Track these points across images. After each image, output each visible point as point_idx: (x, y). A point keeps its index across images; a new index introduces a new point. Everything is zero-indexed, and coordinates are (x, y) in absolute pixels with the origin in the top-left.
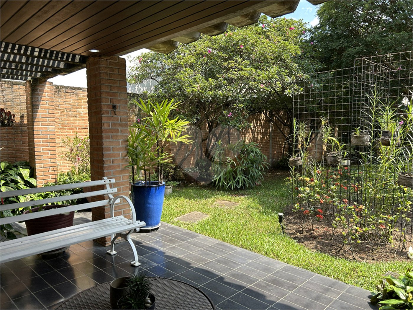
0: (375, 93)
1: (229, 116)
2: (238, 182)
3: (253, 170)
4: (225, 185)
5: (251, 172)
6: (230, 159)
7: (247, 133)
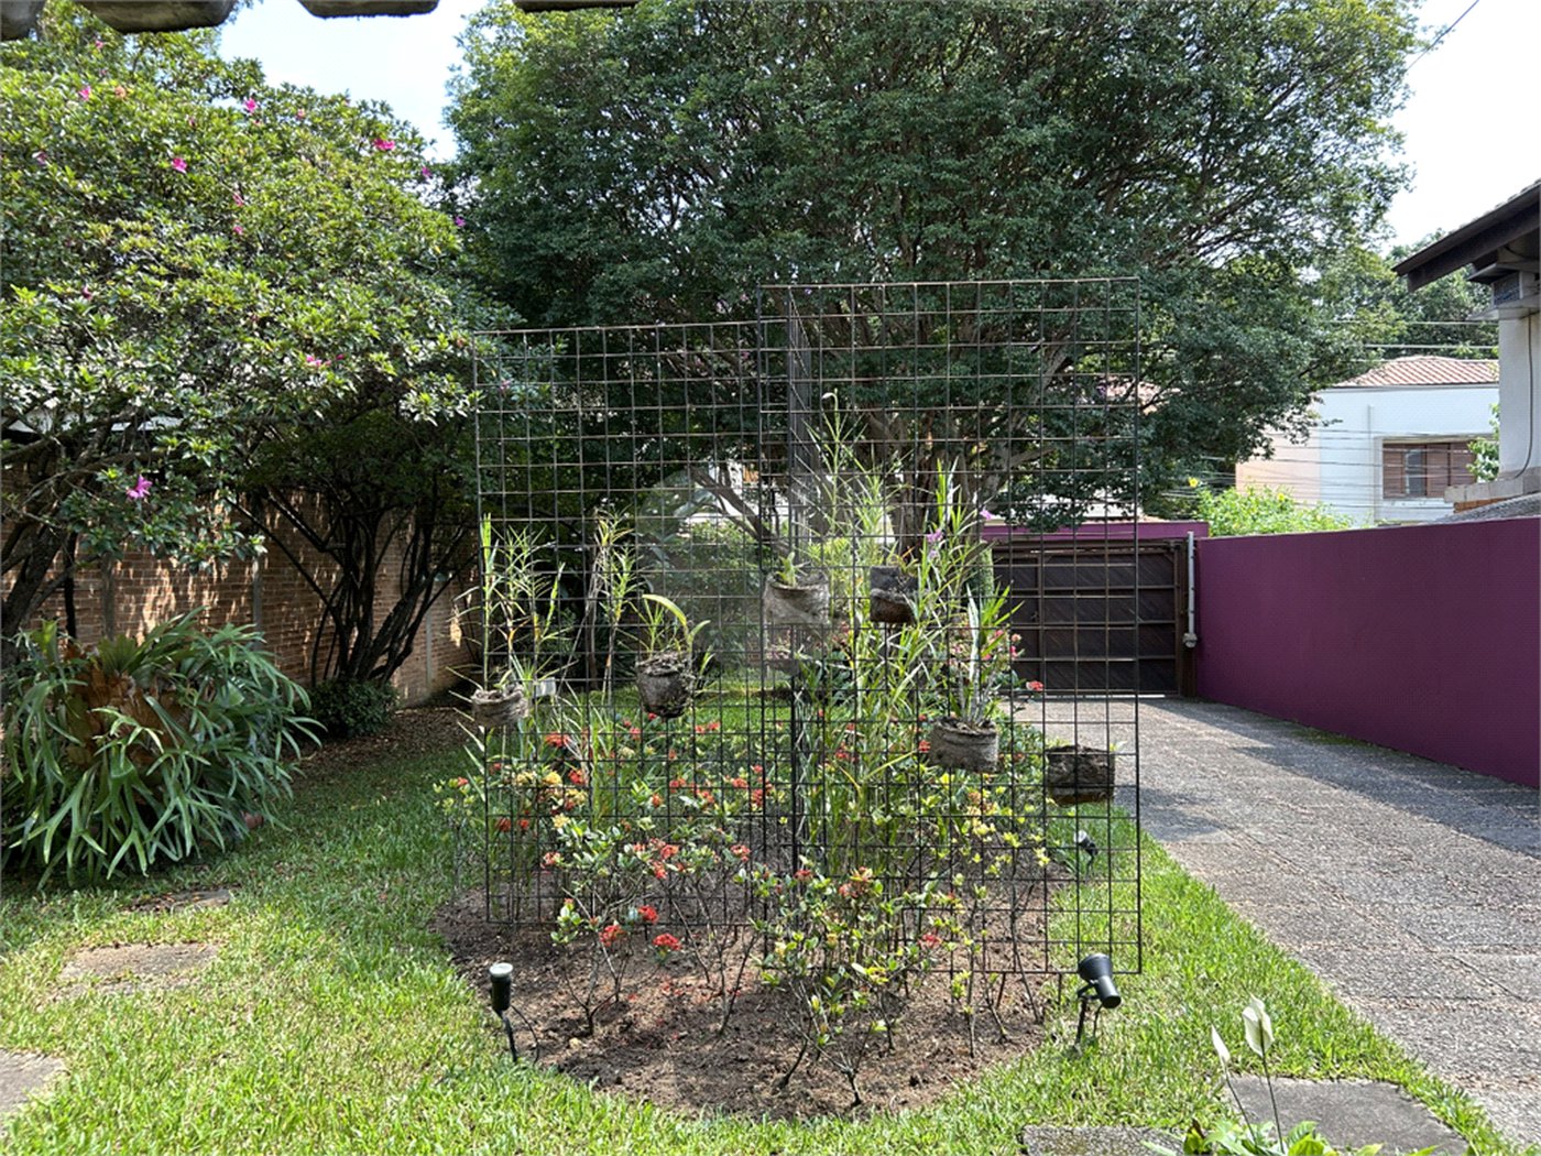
0: (837, 424)
1: (133, 494)
2: (172, 830)
3: (246, 760)
4: (96, 856)
5: (235, 769)
6: (122, 719)
7: (147, 583)
